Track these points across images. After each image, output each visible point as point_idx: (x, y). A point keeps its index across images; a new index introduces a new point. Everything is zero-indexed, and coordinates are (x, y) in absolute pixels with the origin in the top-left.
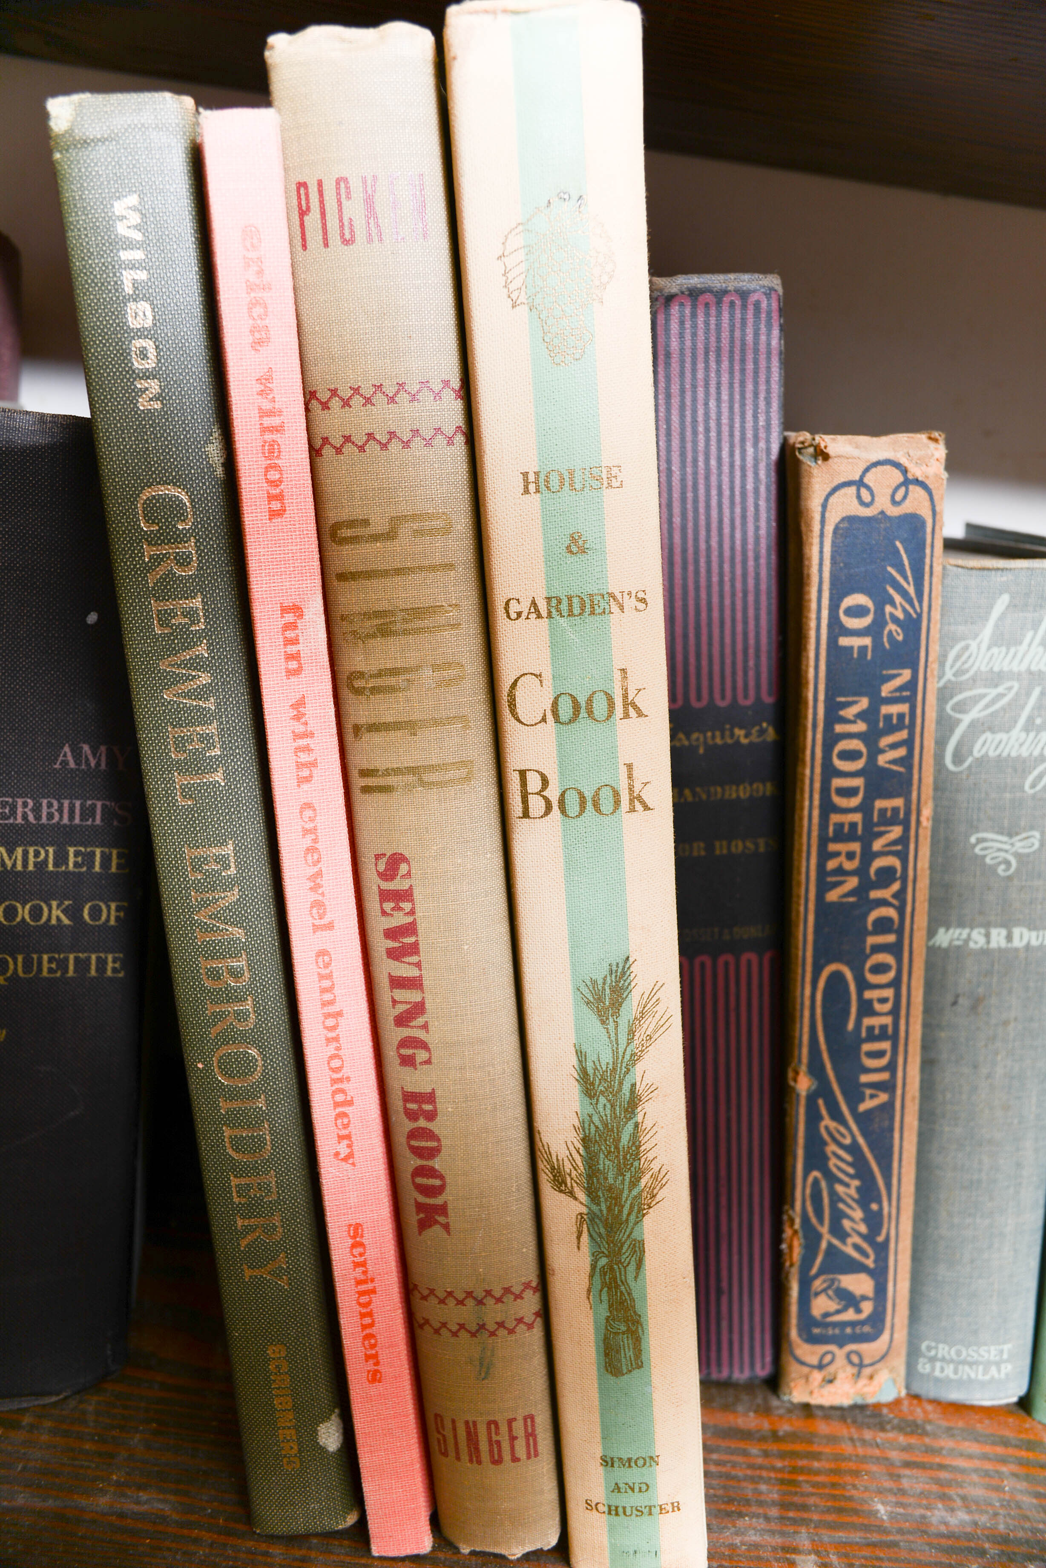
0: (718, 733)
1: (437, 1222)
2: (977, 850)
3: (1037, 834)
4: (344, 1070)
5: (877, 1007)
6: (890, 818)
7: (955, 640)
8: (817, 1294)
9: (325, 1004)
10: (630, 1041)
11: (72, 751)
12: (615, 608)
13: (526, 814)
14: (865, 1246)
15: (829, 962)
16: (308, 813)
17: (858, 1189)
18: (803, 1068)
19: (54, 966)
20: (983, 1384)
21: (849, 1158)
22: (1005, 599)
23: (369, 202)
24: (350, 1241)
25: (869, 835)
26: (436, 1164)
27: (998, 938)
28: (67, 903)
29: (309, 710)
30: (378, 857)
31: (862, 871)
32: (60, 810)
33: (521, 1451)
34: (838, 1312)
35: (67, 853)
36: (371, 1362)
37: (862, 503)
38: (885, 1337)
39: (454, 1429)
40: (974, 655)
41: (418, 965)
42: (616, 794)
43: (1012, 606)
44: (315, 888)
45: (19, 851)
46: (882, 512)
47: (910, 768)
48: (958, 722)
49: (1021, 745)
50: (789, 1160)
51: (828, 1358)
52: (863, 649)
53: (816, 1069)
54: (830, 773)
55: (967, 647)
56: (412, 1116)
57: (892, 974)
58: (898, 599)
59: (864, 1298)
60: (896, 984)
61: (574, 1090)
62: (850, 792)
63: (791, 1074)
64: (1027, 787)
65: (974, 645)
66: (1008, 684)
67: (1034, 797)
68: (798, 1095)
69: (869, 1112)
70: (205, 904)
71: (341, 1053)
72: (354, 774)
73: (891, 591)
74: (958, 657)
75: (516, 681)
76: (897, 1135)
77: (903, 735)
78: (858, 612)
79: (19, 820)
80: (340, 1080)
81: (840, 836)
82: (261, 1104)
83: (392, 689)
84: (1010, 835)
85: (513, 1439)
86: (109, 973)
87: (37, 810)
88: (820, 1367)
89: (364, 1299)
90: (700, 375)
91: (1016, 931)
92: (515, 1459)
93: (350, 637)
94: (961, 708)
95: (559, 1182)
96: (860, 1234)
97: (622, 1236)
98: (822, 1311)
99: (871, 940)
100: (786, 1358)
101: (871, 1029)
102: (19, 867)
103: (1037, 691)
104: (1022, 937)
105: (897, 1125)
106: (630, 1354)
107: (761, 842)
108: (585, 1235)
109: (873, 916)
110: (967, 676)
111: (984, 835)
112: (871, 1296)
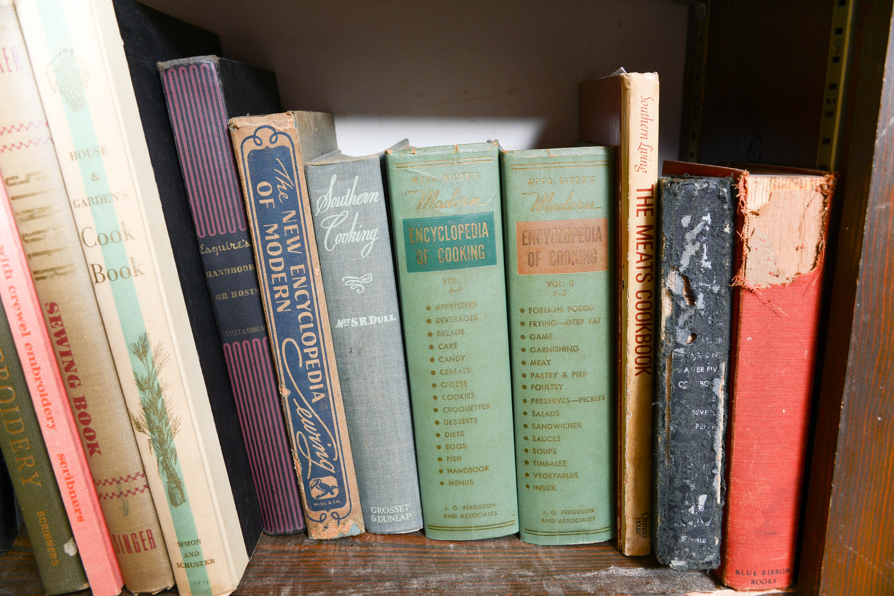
0: (223, 246)
1: (95, 451)
2: (346, 284)
3: (371, 274)
4: (45, 391)
5: (311, 356)
6: (300, 274)
7: (318, 196)
8: (312, 488)
9: (32, 365)
10: (153, 366)
12: (114, 199)
13: (97, 282)
14: (329, 463)
15: (285, 338)
16: (12, 290)
17: (320, 438)
18: (284, 386)
20: (400, 523)
21: (313, 424)
22: (335, 176)
24: (60, 462)
25: (291, 282)
26: (91, 426)
27: (363, 321)
29: (6, 250)
31: (291, 297)
33: (148, 546)
34: (323, 495)
36: (78, 512)
37: (257, 144)
38: (348, 504)
39: (120, 540)
40: (327, 201)
41: (68, 346)
42: (129, 270)
43: (338, 179)
44: (20, 319)
46: (267, 147)
47: (304, 252)
48: (327, 230)
49: (355, 237)
50: (287, 426)
51: (324, 516)
52: (271, 204)
53: (289, 386)
54: (267, 257)
55: (323, 198)
56: (78, 408)
57: (315, 341)
58: (282, 182)
59: (334, 487)
60: (317, 344)
61: (136, 388)
62: (278, 264)
63: (280, 389)
64: (362, 255)
65: (326, 197)
66: (345, 212)
67: (366, 258)
68: (284, 398)
69: (318, 403)
71: (43, 384)
72: (34, 272)
73: (278, 179)
74: (320, 203)
75: (83, 231)
76: (333, 412)
77: (298, 238)
78: (265, 189)
80: (44, 395)
81: (277, 284)
82: (17, 409)
83: (39, 239)
84: (359, 277)
85: (143, 540)
88: (321, 521)
89: (70, 486)
90: (186, 98)
91: (371, 318)
92: (146, 549)
93: (20, 221)
94: (327, 224)
95: (140, 428)
96: (325, 458)
97: (166, 447)
98: (316, 495)
99: (302, 327)
100: (307, 519)
101: (311, 365)
103: (358, 213)
104: (374, 320)
105: (332, 407)
106: (180, 496)
107: (252, 290)
108: (152, 448)
109: (300, 316)
110: (326, 210)
111: (348, 277)
112: (337, 486)
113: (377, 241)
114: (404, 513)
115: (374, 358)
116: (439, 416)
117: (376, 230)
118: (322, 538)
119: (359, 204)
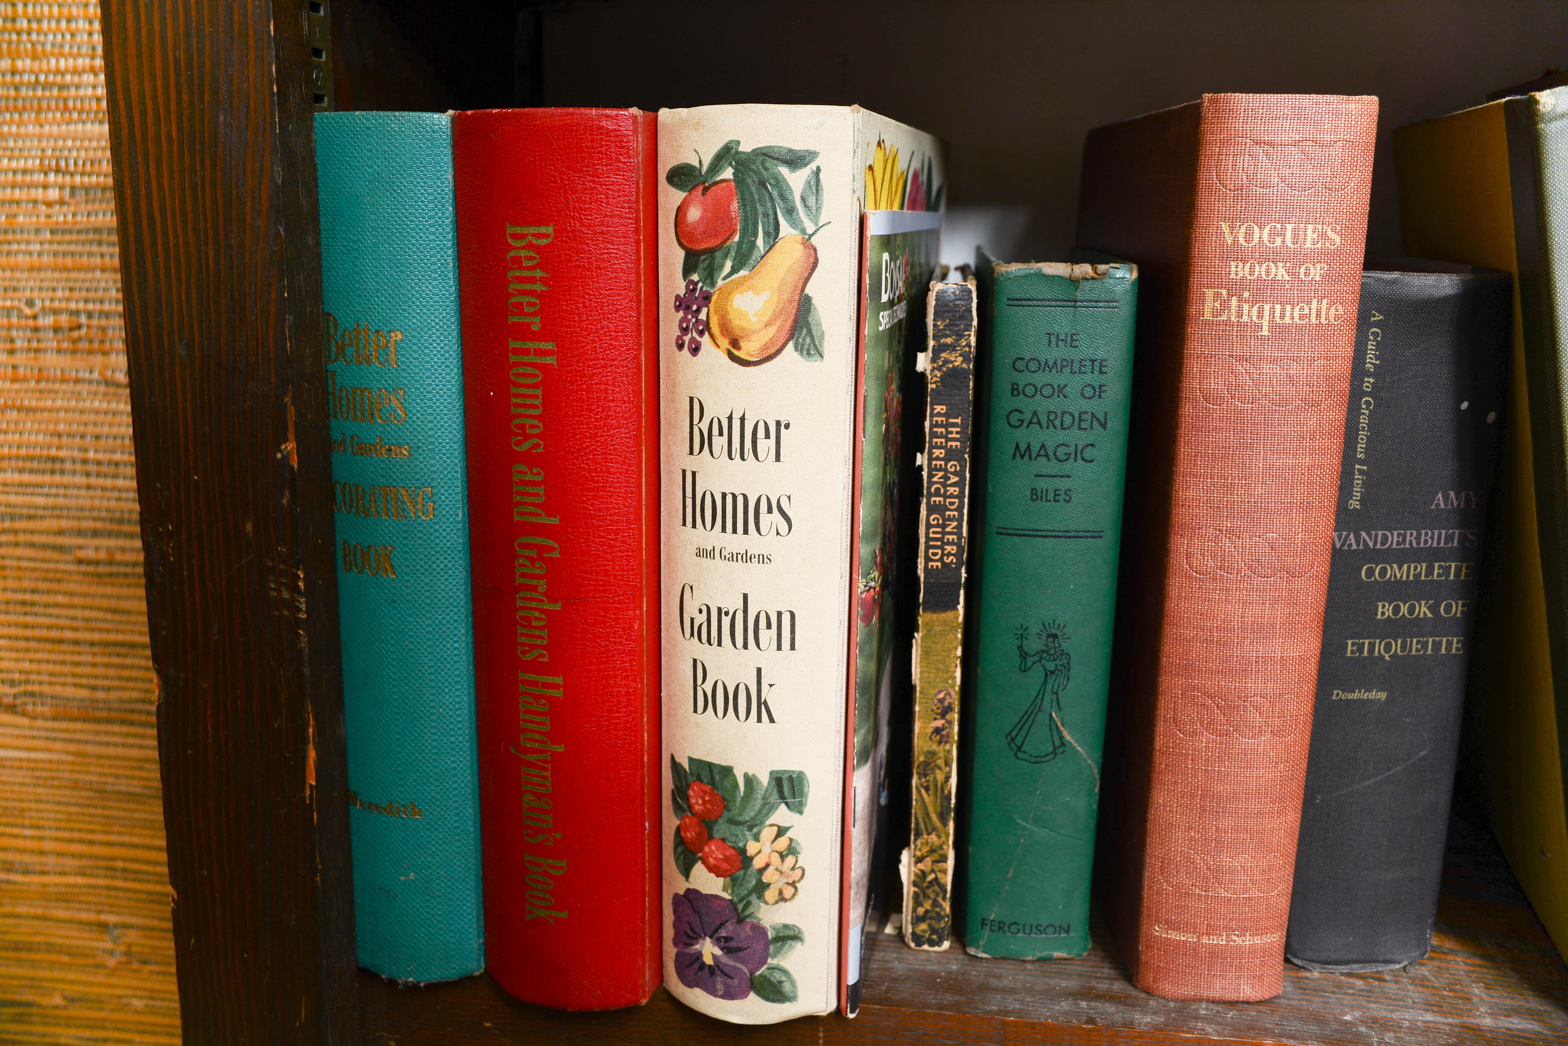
11: (1443, 497)
19: (1419, 646)
28: (1431, 602)
32: (1432, 538)
35: (1434, 567)
45: (1406, 566)
79: (1407, 546)
86: (1454, 651)
87: (1418, 538)
102: (1404, 578)
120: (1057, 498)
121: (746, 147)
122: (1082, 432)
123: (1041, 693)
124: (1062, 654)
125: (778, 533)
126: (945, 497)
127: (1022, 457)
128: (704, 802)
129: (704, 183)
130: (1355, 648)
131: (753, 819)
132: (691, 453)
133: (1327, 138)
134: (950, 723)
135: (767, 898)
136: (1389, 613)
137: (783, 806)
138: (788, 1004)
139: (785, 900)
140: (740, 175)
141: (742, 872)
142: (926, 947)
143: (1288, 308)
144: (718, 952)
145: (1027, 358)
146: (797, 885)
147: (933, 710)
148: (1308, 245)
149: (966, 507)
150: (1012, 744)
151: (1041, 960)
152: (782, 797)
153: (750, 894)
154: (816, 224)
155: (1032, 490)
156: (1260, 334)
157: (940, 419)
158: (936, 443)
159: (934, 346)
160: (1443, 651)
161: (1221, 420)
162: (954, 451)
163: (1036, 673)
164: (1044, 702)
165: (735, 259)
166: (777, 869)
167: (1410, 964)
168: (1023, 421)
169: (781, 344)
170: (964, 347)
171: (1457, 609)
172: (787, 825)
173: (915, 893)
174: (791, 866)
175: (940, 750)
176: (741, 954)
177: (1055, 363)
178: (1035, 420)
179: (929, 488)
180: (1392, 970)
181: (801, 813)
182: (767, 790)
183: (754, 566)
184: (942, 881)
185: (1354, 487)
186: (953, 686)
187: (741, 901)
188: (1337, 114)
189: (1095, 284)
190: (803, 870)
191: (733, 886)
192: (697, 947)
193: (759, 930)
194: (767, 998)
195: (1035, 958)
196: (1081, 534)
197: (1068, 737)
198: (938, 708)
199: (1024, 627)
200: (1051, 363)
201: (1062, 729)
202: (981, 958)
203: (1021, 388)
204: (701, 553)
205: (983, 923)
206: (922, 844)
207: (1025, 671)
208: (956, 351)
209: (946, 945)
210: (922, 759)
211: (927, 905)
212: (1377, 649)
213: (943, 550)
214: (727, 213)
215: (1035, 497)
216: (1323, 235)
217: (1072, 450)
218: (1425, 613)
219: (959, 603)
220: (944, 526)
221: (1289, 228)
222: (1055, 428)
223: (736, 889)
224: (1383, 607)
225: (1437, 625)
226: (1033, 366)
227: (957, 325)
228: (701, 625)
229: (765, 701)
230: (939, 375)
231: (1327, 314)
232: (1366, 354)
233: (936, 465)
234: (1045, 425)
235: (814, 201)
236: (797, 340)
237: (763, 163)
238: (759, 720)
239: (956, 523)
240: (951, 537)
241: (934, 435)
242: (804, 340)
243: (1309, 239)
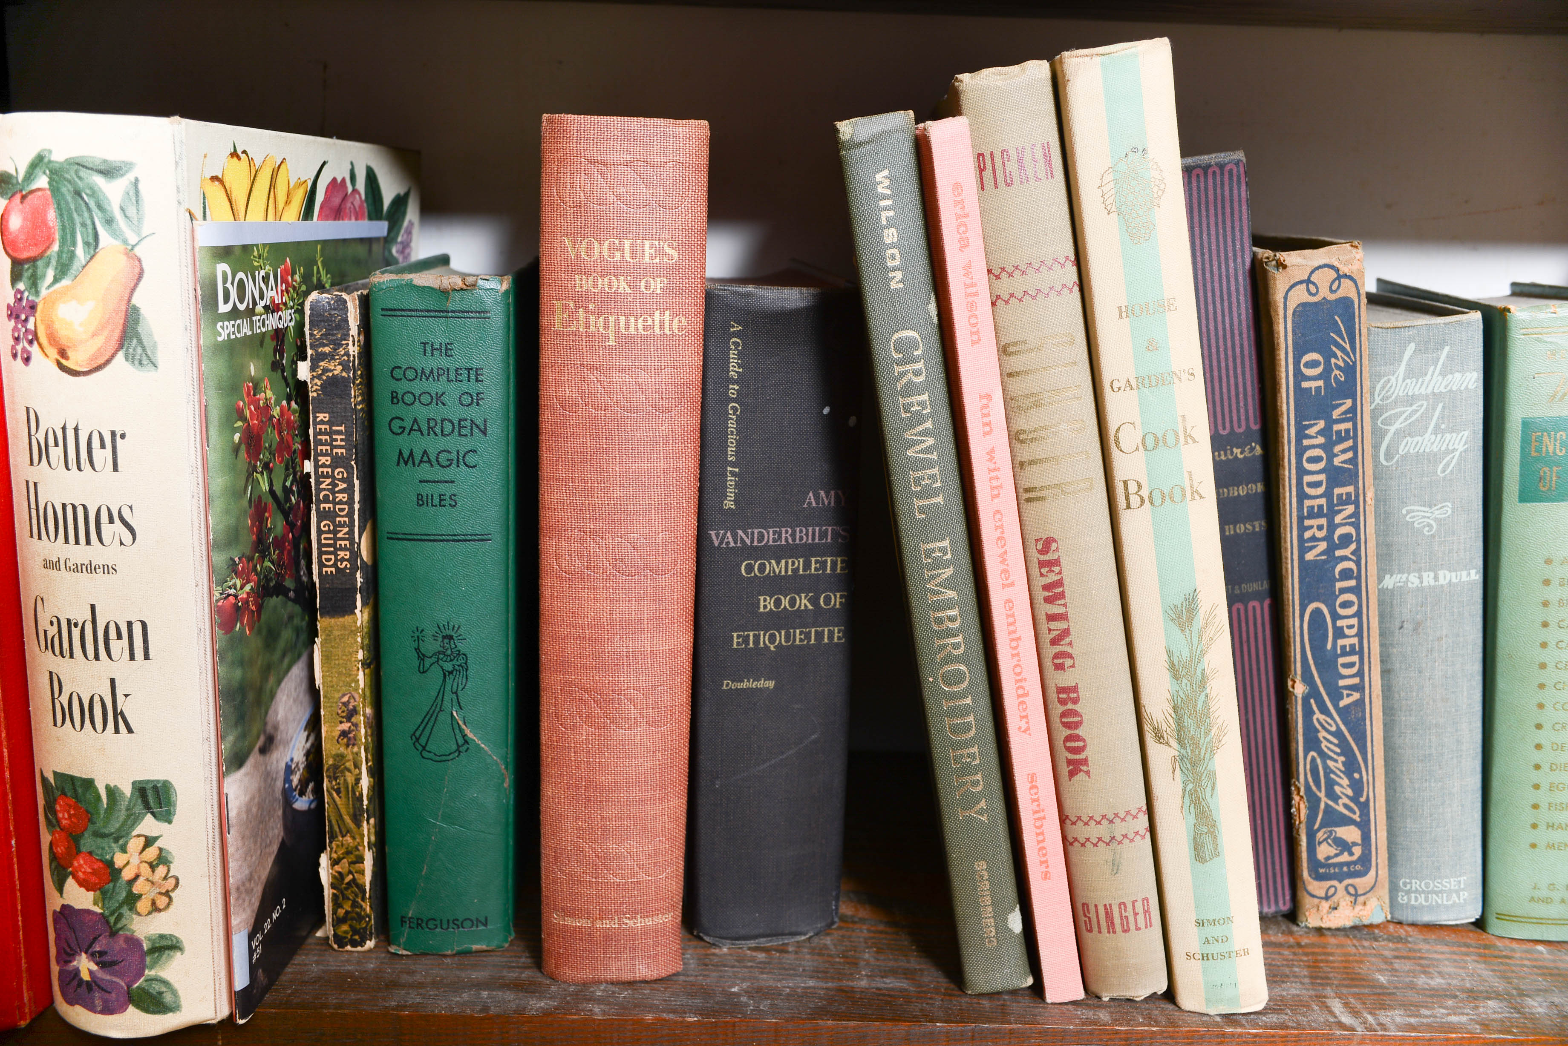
0: (1222, 453)
1: (1081, 770)
2: (1407, 519)
3: (1450, 505)
4: (1023, 674)
5: (1347, 631)
6: (1346, 500)
7: (1380, 376)
8: (1320, 843)
9: (1010, 633)
10: (1200, 641)
11: (814, 495)
12: (1176, 380)
13: (1128, 507)
14: (1352, 805)
15: (1311, 602)
16: (998, 516)
17: (1344, 763)
18: (1298, 679)
19: (802, 637)
20: (1448, 908)
21: (1336, 741)
22: (1412, 346)
23: (1020, 161)
24: (1029, 785)
25: (1331, 513)
26: (1080, 732)
27: (1428, 578)
28: (810, 594)
29: (997, 455)
30: (1037, 541)
31: (1329, 538)
32: (807, 535)
33: (1141, 923)
34: (1336, 855)
35: (811, 562)
36: (1044, 865)
37: (1311, 294)
38: (1372, 873)
39: (1097, 911)
40: (1394, 385)
41: (1065, 605)
42: (1183, 490)
43: (1417, 350)
44: (1003, 562)
45: (783, 562)
46: (1324, 298)
47: (1356, 465)
48: (1387, 431)
49: (1432, 444)
50: (1294, 745)
51: (1332, 890)
52: (1318, 389)
53: (1307, 678)
54: (1302, 472)
55: (1389, 381)
56: (1063, 702)
57: (1355, 608)
58: (1339, 353)
59: (1355, 844)
60: (1358, 614)
61: (1167, 675)
62: (1316, 485)
63: (1290, 683)
64: (1439, 473)
65: (1393, 379)
66: (1420, 403)
67: (1444, 478)
68: (1296, 697)
69: (1347, 707)
70: (934, 577)
71: (1020, 663)
72: (1021, 491)
73: (1334, 349)
74: (1383, 388)
75: (1119, 429)
76: (1368, 722)
77: (1350, 443)
78: (1313, 364)
79: (783, 543)
80: (1021, 680)
81: (1311, 516)
82: (969, 701)
83: (1042, 438)
84: (1430, 507)
85: (1136, 914)
86: (836, 640)
87: (793, 535)
88: (1327, 898)
89: (1038, 824)
91: (1441, 573)
92: (1138, 929)
93: (1016, 410)
94: (1388, 422)
95: (1159, 737)
96: (1347, 796)
97: (1201, 769)
98: (1325, 856)
99: (1339, 585)
100: (1301, 894)
101: (1343, 647)
102: (783, 573)
103: (1440, 406)
104: (1446, 577)
105: (1368, 716)
106: (1211, 847)
107: (1257, 524)
108: (1178, 769)
109: (1339, 568)
110: (1391, 400)
111: (1412, 508)
112: (1360, 842)
113: (1465, 451)
114: (1457, 892)
115: (1439, 639)
116: (1542, 737)
117: (1466, 433)
118: (1323, 926)
119: (1444, 391)
120: (443, 503)
121: (58, 156)
122: (463, 438)
123: (441, 692)
124: (459, 655)
125: (122, 544)
126: (335, 503)
127: (406, 463)
128: (70, 816)
129: (21, 191)
130: (740, 640)
131: (118, 830)
132: (32, 464)
133: (658, 159)
134: (356, 725)
135: (139, 910)
136: (771, 606)
137: (149, 816)
138: (170, 1015)
139: (159, 910)
140: (54, 183)
141: (111, 885)
142: (349, 948)
143: (632, 319)
144: (94, 967)
145: (404, 367)
146: (172, 895)
147: (338, 714)
148: (647, 260)
149: (357, 513)
150: (417, 744)
151: (459, 954)
152: (147, 807)
153: (121, 906)
154: (139, 235)
155: (418, 495)
156: (607, 344)
157: (323, 427)
158: (321, 450)
159: (312, 355)
160: (826, 640)
161: (577, 426)
162: (340, 458)
163: (435, 674)
164: (445, 702)
165: (56, 268)
166: (147, 880)
167: (817, 934)
168: (404, 428)
169: (110, 354)
170: (343, 356)
171: (836, 600)
172: (155, 835)
173: (334, 894)
174: (163, 875)
175: (348, 752)
176: (116, 968)
177: (432, 372)
178: (416, 427)
179: (317, 495)
180: (798, 942)
181: (170, 822)
182: (130, 800)
183: (99, 576)
184: (360, 882)
185: (727, 488)
186: (356, 690)
187: (112, 914)
188: (665, 135)
189: (466, 295)
190: (177, 879)
191: (104, 900)
192: (75, 963)
193: (133, 942)
194: (147, 1011)
195: (454, 952)
196: (469, 537)
197: (470, 735)
198: (343, 712)
199: (420, 629)
200: (428, 373)
201: (464, 727)
202: (402, 955)
203: (400, 396)
204: (48, 564)
205: (403, 922)
206: (338, 846)
207: (424, 672)
208: (335, 360)
209: (370, 944)
210: (331, 762)
211: (347, 906)
212: (762, 640)
213: (336, 555)
214: (45, 222)
215: (421, 502)
216: (660, 252)
217: (454, 456)
218: (805, 605)
219: (356, 608)
220: (335, 532)
221: (627, 243)
222: (436, 435)
223: (106, 902)
224: (765, 600)
225: (818, 616)
226: (410, 374)
227: (333, 335)
228: (53, 637)
229: (122, 712)
230: (319, 384)
231: (671, 325)
232: (729, 363)
233: (322, 472)
234: (425, 432)
235: (135, 211)
236: (127, 349)
237: (77, 172)
238: (117, 731)
239: (347, 529)
240: (343, 543)
241: (318, 443)
242: (134, 350)
243: (647, 254)
